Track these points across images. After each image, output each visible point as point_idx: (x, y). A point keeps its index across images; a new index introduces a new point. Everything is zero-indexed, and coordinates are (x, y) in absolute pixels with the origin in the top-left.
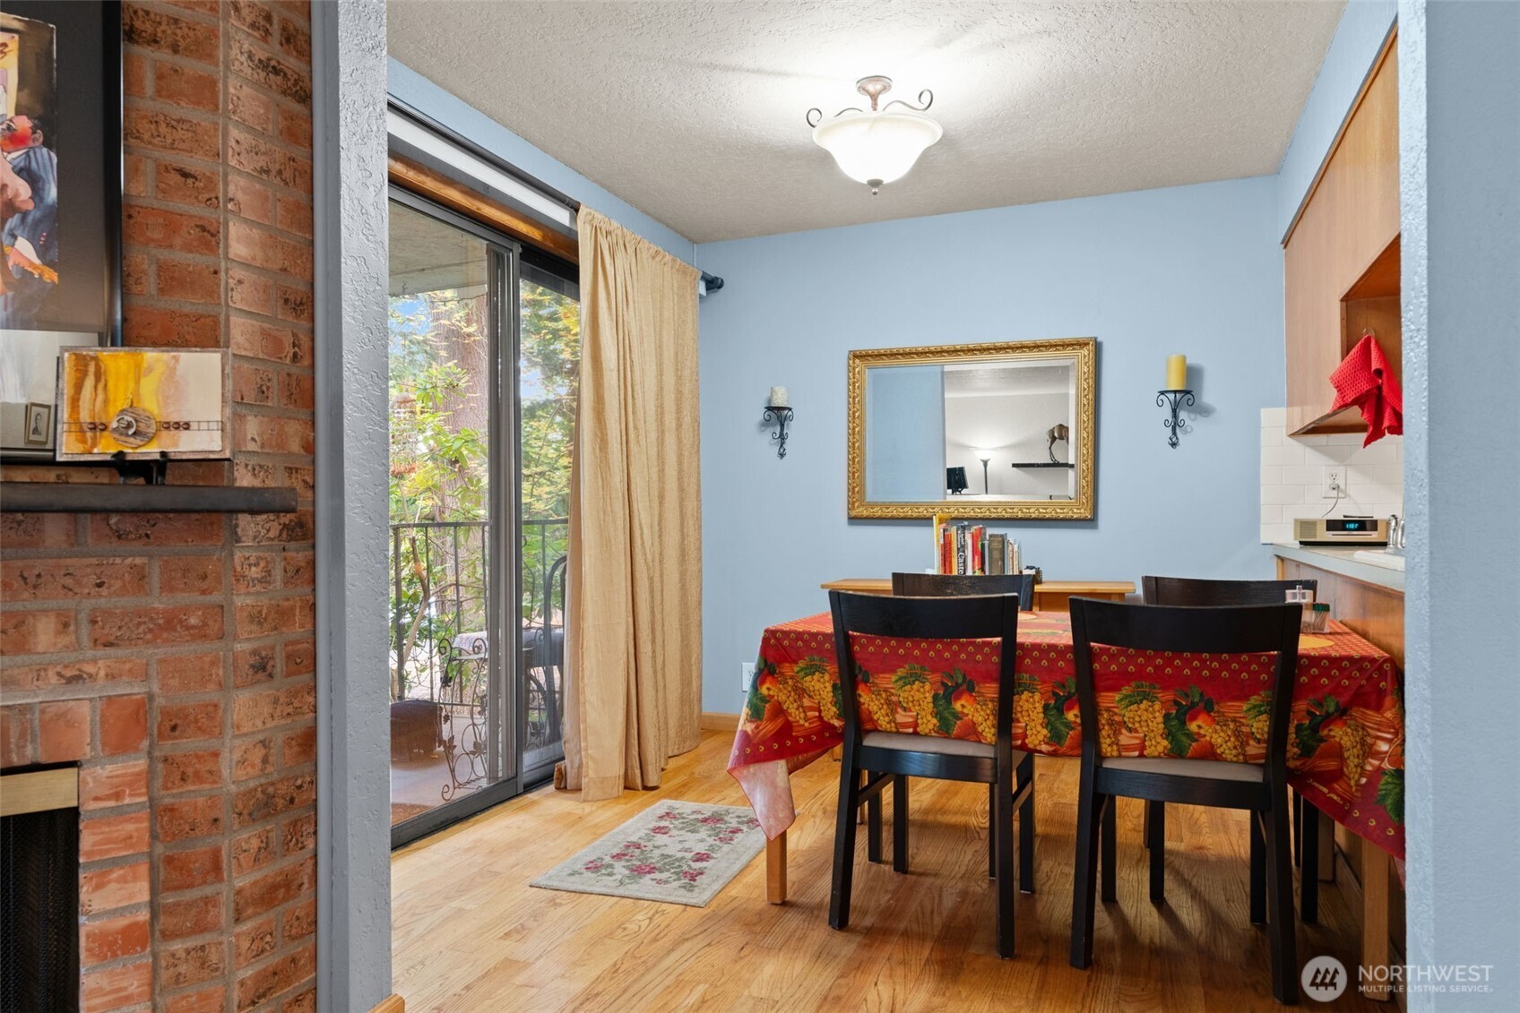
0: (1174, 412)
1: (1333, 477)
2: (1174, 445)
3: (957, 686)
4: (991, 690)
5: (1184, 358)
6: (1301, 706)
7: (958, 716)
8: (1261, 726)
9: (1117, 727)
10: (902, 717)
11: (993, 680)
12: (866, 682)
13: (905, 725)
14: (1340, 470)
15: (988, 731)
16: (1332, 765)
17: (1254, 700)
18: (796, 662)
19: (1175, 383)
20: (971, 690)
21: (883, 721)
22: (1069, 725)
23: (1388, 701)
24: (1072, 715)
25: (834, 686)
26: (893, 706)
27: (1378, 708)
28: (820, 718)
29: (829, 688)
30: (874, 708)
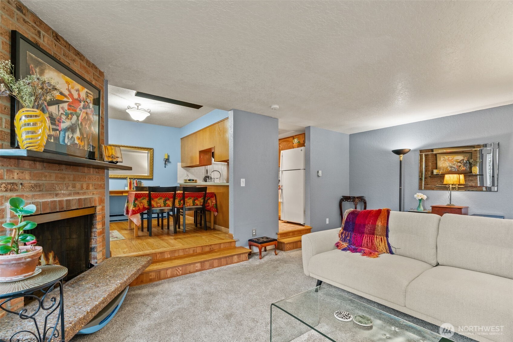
0: (165, 162)
1: (187, 173)
2: (165, 167)
3: (167, 199)
4: (172, 200)
5: (168, 154)
6: (206, 198)
7: (167, 204)
8: (202, 201)
9: (187, 203)
10: (158, 205)
11: (172, 198)
12: (153, 200)
13: (159, 206)
14: (188, 173)
15: (171, 205)
16: (208, 205)
17: (202, 198)
18: (141, 198)
19: (166, 158)
20: (169, 200)
21: (155, 205)
22: (181, 203)
23: (214, 197)
24: (182, 202)
25: (147, 201)
26: (157, 203)
27: (213, 197)
28: (144, 207)
29: (146, 201)
30: (154, 204)
